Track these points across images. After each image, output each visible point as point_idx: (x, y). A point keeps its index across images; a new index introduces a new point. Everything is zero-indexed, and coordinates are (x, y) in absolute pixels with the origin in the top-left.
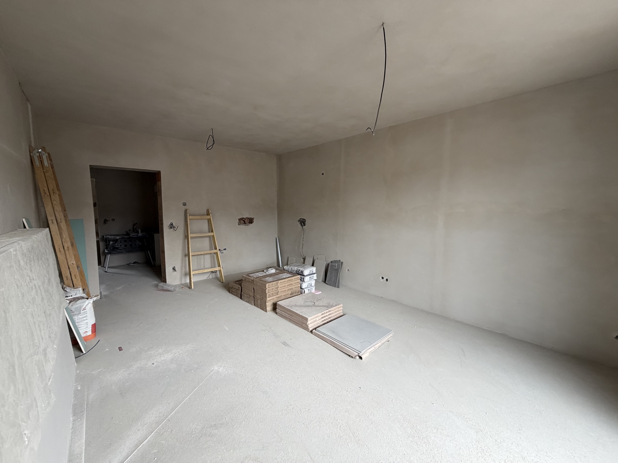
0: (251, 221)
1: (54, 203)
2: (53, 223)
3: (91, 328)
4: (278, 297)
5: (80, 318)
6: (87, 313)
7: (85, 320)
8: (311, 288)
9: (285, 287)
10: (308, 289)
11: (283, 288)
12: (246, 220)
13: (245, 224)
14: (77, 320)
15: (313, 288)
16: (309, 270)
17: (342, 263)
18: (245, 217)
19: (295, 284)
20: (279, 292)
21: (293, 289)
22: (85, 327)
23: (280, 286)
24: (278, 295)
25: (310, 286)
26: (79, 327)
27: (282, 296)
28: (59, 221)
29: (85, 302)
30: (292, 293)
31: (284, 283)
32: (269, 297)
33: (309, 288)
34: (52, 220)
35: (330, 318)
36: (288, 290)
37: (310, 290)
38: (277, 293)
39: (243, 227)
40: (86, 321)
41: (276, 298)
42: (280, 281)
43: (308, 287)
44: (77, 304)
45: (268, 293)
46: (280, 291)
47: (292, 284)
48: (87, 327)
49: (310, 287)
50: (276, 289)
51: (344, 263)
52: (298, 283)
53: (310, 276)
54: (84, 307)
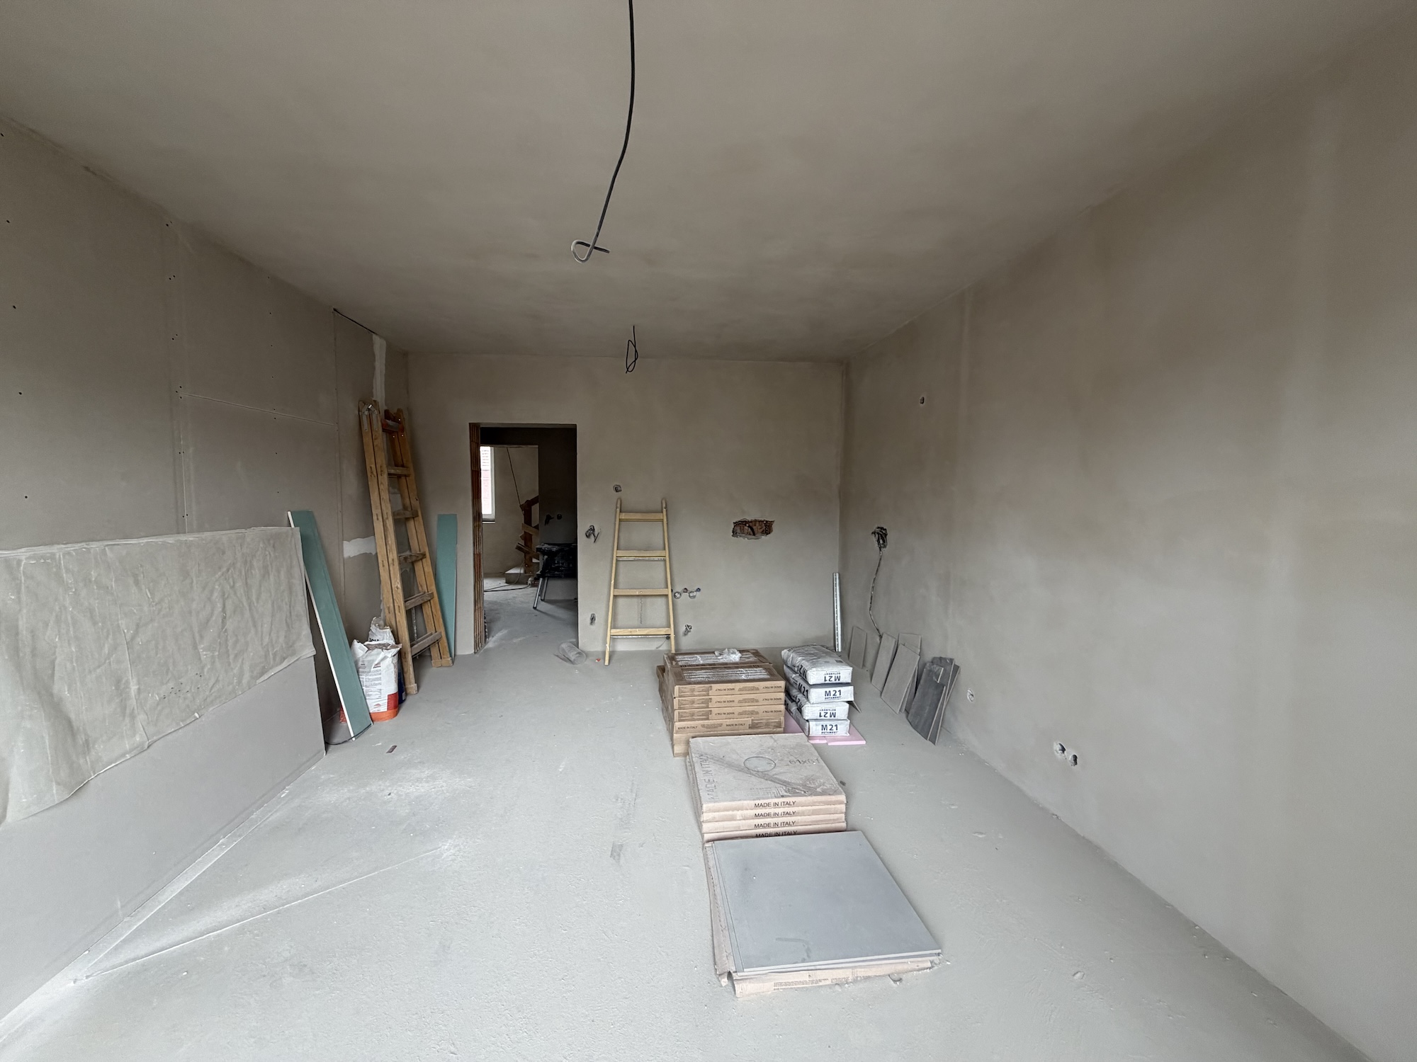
0: (767, 528)
1: (381, 487)
2: (378, 519)
3: (387, 701)
4: (708, 727)
5: (369, 679)
6: (380, 674)
7: (376, 684)
8: (834, 723)
9: (732, 704)
10: (824, 723)
11: (723, 705)
12: (757, 524)
13: (754, 535)
14: (366, 681)
15: (841, 724)
16: (824, 672)
17: (957, 668)
18: (749, 519)
19: (766, 702)
20: (713, 714)
21: (757, 713)
22: (377, 697)
23: (715, 699)
24: (708, 719)
25: (829, 717)
26: (369, 695)
27: (721, 725)
28: (385, 516)
29: (378, 654)
30: (757, 724)
31: (731, 692)
32: (680, 721)
33: (828, 723)
34: (377, 515)
35: (788, 824)
36: (740, 714)
37: (829, 727)
38: (707, 716)
39: (743, 541)
40: (379, 687)
41: (703, 726)
42: (715, 686)
43: (823, 718)
44: (371, 656)
45: (680, 708)
46: (715, 711)
47: (757, 701)
48: (380, 697)
49: (829, 720)
50: (702, 703)
51: (962, 670)
52: (779, 702)
53: (828, 690)
54: (376, 663)
